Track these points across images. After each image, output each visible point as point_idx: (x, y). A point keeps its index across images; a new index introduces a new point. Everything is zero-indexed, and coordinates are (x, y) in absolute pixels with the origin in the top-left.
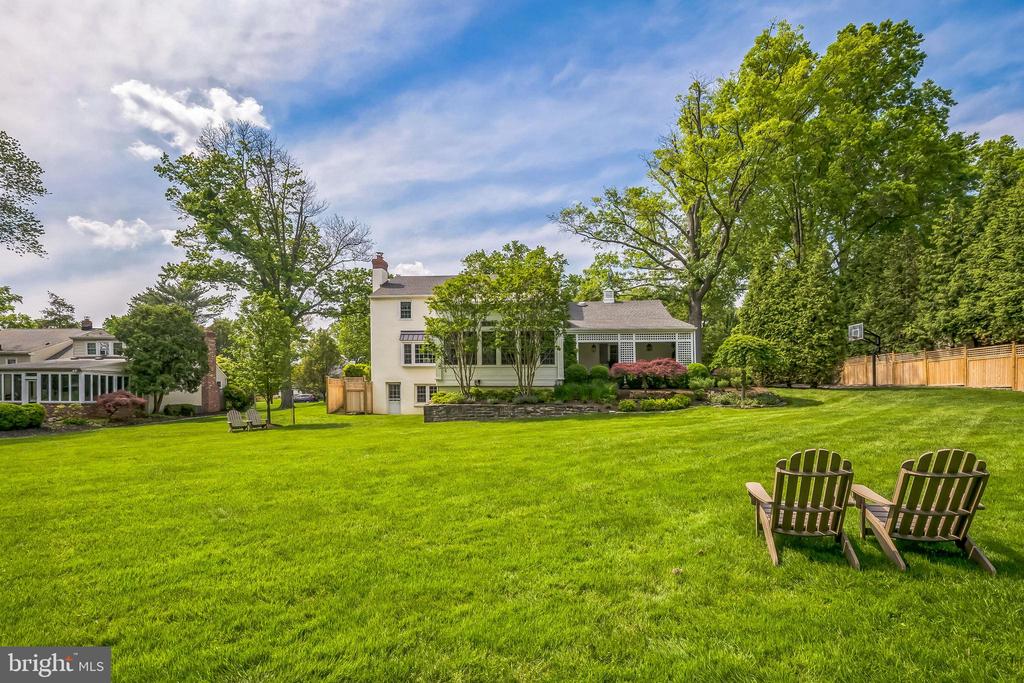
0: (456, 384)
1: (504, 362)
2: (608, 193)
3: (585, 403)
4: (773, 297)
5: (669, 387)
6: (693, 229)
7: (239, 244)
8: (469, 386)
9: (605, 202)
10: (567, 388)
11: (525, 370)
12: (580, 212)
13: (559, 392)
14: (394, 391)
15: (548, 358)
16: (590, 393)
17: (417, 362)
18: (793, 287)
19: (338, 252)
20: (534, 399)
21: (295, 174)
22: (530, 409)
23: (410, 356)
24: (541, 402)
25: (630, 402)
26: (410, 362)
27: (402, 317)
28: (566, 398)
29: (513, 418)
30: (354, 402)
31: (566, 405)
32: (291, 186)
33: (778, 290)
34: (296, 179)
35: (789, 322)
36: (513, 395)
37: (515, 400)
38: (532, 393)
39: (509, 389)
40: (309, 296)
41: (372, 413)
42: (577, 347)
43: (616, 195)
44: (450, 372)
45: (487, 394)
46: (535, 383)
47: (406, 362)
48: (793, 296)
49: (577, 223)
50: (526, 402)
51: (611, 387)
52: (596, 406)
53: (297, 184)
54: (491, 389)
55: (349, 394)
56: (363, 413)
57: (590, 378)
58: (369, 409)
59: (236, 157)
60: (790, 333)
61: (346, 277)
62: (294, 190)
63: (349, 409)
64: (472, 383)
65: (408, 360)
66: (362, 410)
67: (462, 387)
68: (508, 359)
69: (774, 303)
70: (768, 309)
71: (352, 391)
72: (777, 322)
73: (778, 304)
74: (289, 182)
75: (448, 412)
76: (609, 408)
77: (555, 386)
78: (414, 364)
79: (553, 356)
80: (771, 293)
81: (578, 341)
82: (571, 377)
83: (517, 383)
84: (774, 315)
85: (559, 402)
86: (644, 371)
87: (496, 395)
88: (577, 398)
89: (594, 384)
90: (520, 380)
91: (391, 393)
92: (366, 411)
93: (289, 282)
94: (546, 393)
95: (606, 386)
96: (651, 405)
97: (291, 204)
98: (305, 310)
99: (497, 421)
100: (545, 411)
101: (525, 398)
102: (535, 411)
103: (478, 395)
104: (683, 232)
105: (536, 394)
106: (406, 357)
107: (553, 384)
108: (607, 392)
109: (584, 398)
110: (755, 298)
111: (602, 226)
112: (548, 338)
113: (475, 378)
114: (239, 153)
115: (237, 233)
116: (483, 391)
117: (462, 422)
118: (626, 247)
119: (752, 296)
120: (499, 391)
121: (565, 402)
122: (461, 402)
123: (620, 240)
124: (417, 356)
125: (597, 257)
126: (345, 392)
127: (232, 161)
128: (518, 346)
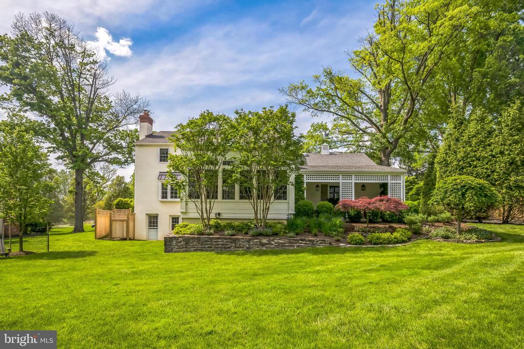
0: (197, 216)
1: (241, 198)
2: (325, 71)
3: (316, 235)
4: (470, 146)
5: (385, 221)
6: (384, 104)
7: (42, 106)
8: (209, 219)
9: (323, 78)
10: (299, 221)
11: (261, 204)
12: (303, 88)
13: (291, 226)
14: (153, 221)
15: (281, 194)
16: (320, 226)
17: (172, 197)
18: (488, 137)
19: (125, 118)
20: (269, 231)
21: (89, 56)
22: (264, 241)
23: (166, 193)
24: (276, 234)
25: (357, 235)
26: (166, 198)
27: (161, 160)
28: (298, 231)
29: (248, 251)
30: (118, 231)
31: (299, 238)
32: (87, 64)
33: (474, 141)
34: (91, 59)
35: (486, 166)
36: (249, 228)
37: (251, 233)
38: (266, 226)
39: (246, 222)
40: (99, 148)
41: (134, 239)
42: (305, 186)
43: (331, 73)
44: (191, 205)
45: (225, 226)
46: (269, 216)
47: (163, 197)
48: (489, 145)
49: (300, 97)
50: (261, 235)
51: (338, 221)
52: (328, 240)
53: (91, 63)
54: (229, 222)
55: (114, 223)
56: (125, 239)
57: (318, 213)
58: (131, 235)
59: (44, 40)
60: (489, 176)
61: (128, 135)
62: (88, 67)
63: (114, 236)
64: (212, 215)
65: (164, 196)
66: (125, 236)
67: (203, 219)
68: (246, 194)
69: (472, 151)
70: (467, 157)
71: (117, 221)
72: (476, 167)
73: (476, 151)
74: (85, 61)
75: (187, 243)
76: (338, 241)
77: (288, 220)
78: (169, 199)
79: (285, 193)
80: (468, 143)
81: (305, 181)
82: (301, 211)
83: (253, 216)
84: (473, 161)
85: (292, 234)
86: (370, 207)
87: (233, 228)
88: (308, 230)
89: (322, 219)
90: (256, 213)
91: (150, 222)
92: (128, 238)
93: (83, 137)
94: (279, 225)
95: (334, 219)
96: (378, 238)
97: (85, 78)
98: (96, 159)
99: (232, 253)
100: (279, 244)
101: (261, 230)
102: (269, 243)
103: (218, 228)
104: (377, 106)
105: (270, 226)
106: (163, 193)
107: (285, 217)
108: (335, 225)
109: (315, 231)
110: (453, 147)
111: (319, 99)
112: (281, 176)
113: (214, 211)
114: (47, 38)
115: (42, 98)
116: (223, 223)
117: (199, 253)
118: (335, 116)
119: (450, 146)
120: (236, 223)
121: (297, 234)
122: (201, 233)
123: (332, 110)
124: (172, 193)
125: (312, 126)
126: (111, 221)
127: (41, 43)
128: (254, 181)
